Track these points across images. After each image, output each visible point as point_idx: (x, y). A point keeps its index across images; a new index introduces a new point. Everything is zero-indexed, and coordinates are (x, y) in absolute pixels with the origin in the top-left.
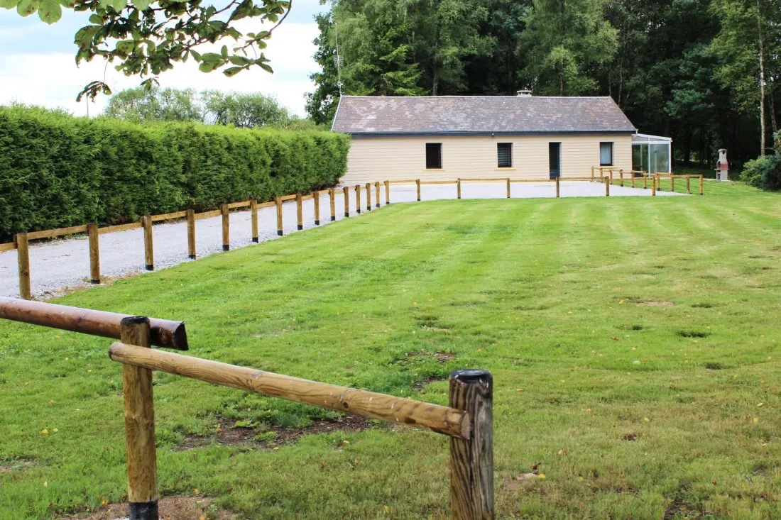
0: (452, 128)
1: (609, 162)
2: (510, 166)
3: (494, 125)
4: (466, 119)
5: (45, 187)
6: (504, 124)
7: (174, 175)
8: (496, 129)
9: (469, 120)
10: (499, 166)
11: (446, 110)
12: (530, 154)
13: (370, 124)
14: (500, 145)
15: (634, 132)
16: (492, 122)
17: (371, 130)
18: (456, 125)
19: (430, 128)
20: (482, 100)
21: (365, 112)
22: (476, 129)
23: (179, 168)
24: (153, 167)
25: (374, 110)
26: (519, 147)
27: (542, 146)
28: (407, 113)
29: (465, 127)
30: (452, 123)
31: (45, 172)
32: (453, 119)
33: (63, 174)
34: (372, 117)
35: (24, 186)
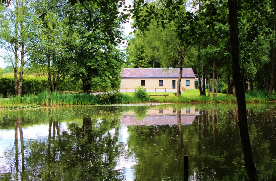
0: (148, 76)
1: (189, 85)
2: (162, 85)
3: (159, 76)
4: (152, 74)
5: (62, 88)
6: (161, 75)
7: (79, 86)
8: (159, 77)
9: (153, 74)
10: (160, 85)
11: (147, 72)
12: (168, 83)
13: (128, 75)
14: (160, 81)
15: (195, 78)
16: (158, 75)
17: (128, 77)
18: (149, 76)
19: (143, 76)
20: (157, 70)
21: (127, 72)
22: (154, 77)
23: (80, 85)
24: (76, 85)
25: (130, 72)
26: (165, 81)
27: (171, 81)
28: (138, 73)
29: (151, 76)
30: (148, 75)
31: (62, 86)
32: (149, 74)
33: (64, 86)
34: (129, 74)
35: (60, 88)
